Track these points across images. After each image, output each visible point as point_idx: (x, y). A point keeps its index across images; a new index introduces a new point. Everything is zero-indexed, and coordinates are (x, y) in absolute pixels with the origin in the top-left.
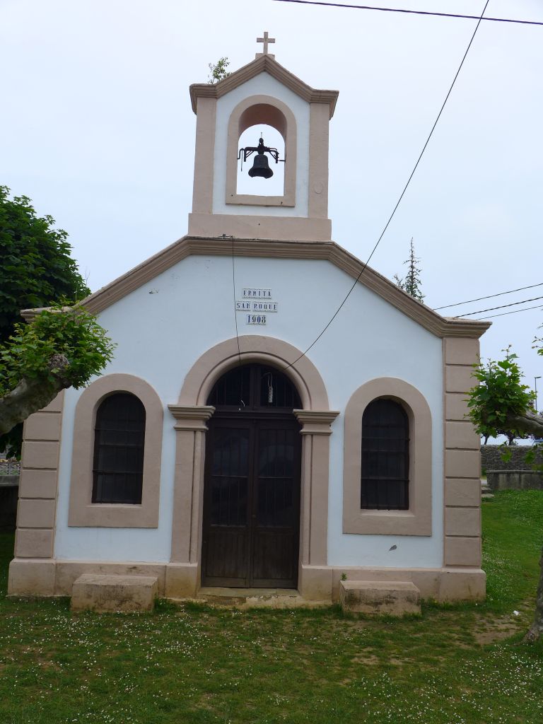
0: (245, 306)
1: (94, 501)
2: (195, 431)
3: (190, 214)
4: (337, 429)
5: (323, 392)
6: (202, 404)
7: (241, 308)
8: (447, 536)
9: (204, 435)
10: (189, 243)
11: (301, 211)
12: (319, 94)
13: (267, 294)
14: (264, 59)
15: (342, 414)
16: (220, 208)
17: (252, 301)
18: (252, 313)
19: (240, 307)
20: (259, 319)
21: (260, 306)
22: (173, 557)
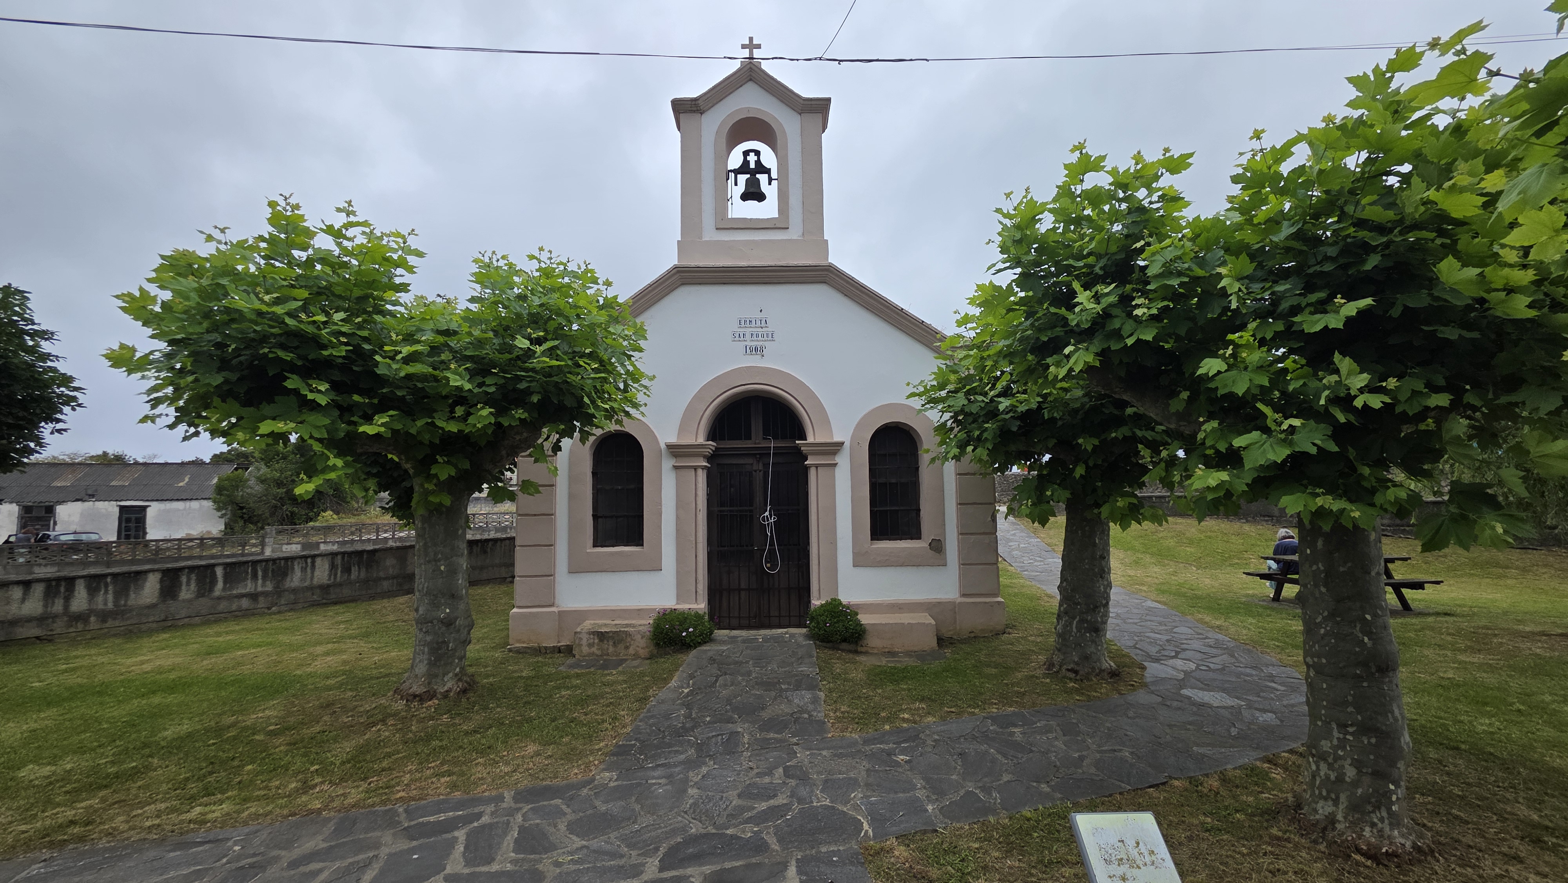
0: (742, 336)
1: (595, 545)
2: (695, 468)
3: (678, 241)
4: (843, 461)
5: (826, 421)
6: (701, 440)
7: (737, 339)
8: (964, 564)
9: (705, 471)
10: (678, 272)
11: (794, 233)
12: (810, 103)
13: (763, 322)
14: (748, 66)
15: (847, 444)
16: (710, 234)
17: (748, 331)
18: (749, 343)
19: (738, 337)
20: (756, 349)
21: (757, 336)
22: (679, 598)
